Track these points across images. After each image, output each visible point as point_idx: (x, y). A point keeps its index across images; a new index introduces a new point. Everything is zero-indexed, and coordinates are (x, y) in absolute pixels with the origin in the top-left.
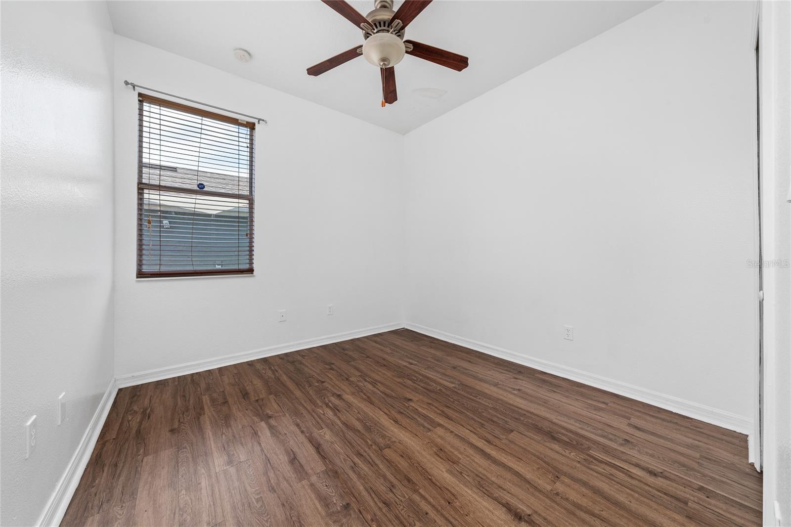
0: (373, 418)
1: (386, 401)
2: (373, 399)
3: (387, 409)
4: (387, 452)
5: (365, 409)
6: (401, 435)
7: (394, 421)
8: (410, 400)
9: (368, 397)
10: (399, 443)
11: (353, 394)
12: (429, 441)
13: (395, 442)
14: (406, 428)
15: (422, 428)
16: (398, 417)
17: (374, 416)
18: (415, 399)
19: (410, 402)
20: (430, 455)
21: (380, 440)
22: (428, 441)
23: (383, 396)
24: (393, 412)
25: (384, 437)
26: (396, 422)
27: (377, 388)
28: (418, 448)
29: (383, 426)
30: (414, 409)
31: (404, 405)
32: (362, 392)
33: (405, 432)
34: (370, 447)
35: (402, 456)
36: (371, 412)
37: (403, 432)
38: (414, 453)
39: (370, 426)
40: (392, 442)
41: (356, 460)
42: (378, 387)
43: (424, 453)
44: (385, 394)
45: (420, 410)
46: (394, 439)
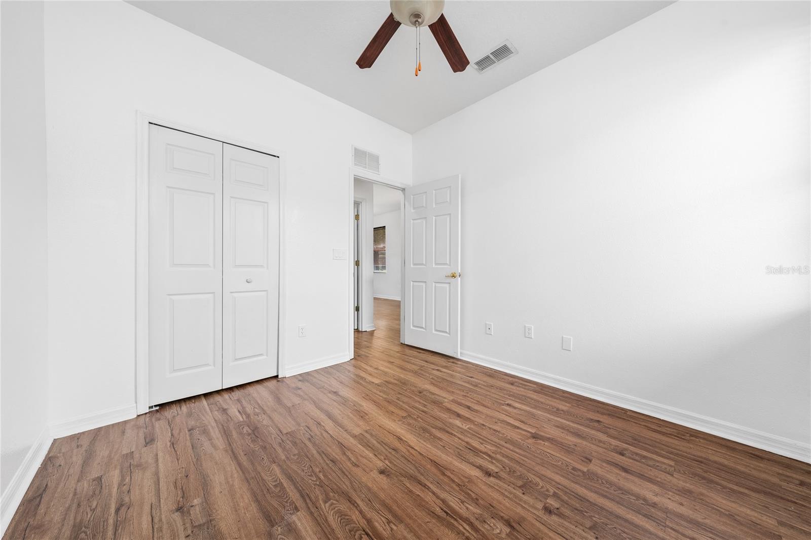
0: (425, 441)
1: (416, 468)
2: (434, 470)
3: (412, 454)
4: (405, 414)
5: (439, 453)
6: (393, 426)
7: (401, 439)
8: (382, 472)
9: (444, 474)
10: (395, 420)
11: (470, 480)
12: (369, 422)
13: (399, 421)
14: (389, 433)
15: (374, 433)
16: (397, 444)
17: (425, 443)
18: (375, 474)
19: (382, 468)
20: (371, 414)
21: (411, 421)
22: (371, 423)
23: (422, 478)
24: (404, 450)
25: (409, 424)
26: (400, 439)
27: (438, 497)
28: (380, 417)
29: (411, 433)
30: (379, 456)
31: (391, 462)
32: (458, 485)
33: (390, 429)
34: (418, 417)
35: (393, 412)
36: (430, 448)
37: (392, 429)
38: (384, 414)
39: (424, 432)
40: (401, 421)
41: (425, 409)
42: (438, 501)
43: (376, 415)
44: (420, 483)
45: (371, 455)
46: (400, 423)
